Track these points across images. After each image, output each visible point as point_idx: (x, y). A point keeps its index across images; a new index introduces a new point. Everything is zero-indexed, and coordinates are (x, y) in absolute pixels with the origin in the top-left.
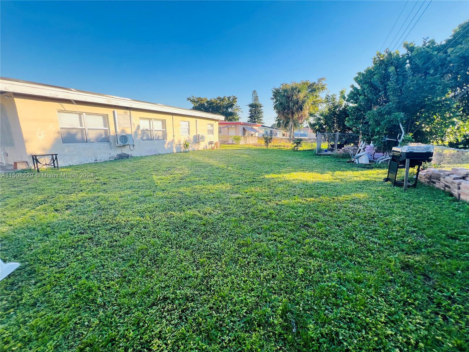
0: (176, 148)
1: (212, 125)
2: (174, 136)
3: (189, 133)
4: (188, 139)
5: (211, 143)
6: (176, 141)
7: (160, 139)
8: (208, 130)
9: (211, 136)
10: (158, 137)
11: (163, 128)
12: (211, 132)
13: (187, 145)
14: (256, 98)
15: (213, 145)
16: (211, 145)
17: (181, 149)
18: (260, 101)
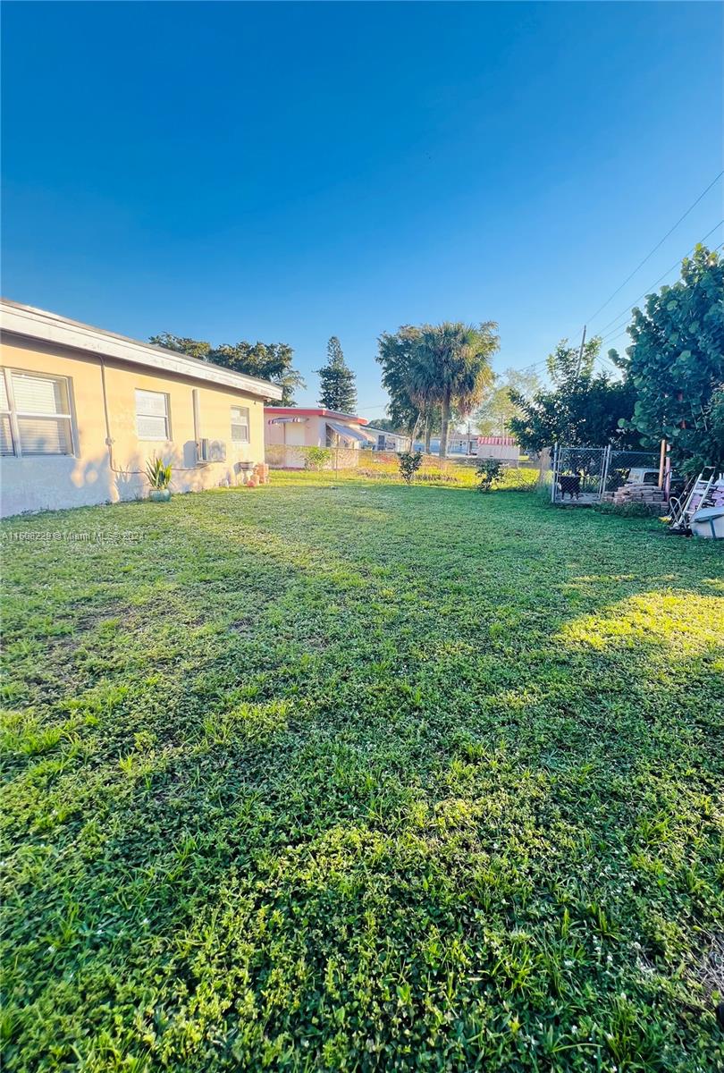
0: (119, 484)
1: (245, 412)
2: (108, 442)
3: (168, 433)
4: (165, 451)
5: (242, 467)
6: (121, 461)
7: (49, 448)
8: (234, 427)
9: (243, 444)
10: (42, 442)
11: (60, 409)
12: (242, 433)
13: (163, 477)
14: (337, 357)
15: (249, 474)
16: (242, 474)
17: (140, 487)
18: (349, 364)
